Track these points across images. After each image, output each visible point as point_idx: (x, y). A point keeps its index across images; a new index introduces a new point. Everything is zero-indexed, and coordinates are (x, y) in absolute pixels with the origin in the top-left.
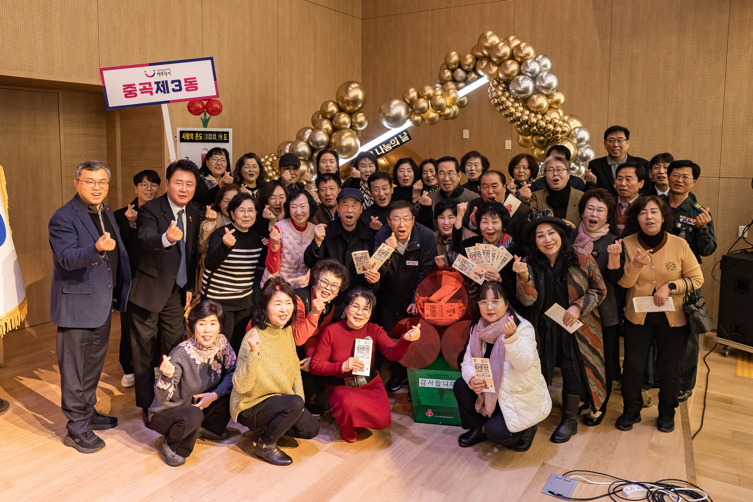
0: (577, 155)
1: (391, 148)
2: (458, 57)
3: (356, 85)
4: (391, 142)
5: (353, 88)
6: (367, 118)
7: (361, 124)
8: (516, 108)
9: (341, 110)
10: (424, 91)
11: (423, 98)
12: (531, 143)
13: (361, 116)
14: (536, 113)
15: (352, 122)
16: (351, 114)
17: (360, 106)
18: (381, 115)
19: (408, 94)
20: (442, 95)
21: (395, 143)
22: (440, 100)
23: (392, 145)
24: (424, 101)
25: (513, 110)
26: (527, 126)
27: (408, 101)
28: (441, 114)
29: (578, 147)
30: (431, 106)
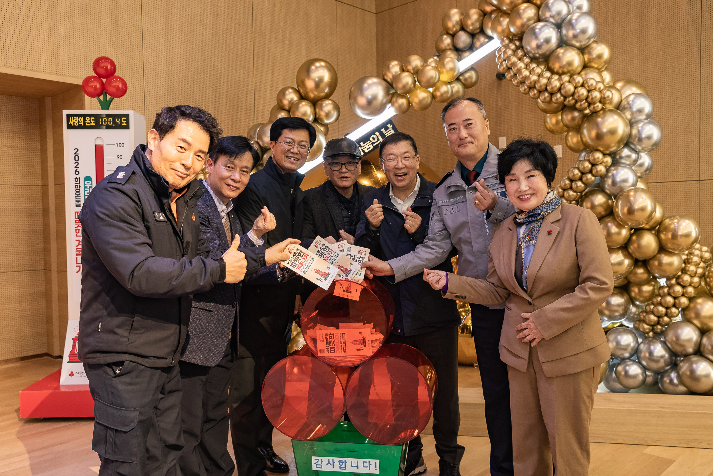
0: (630, 135)
1: (372, 147)
2: (460, 17)
3: (323, 64)
4: (371, 139)
5: (317, 68)
6: (337, 107)
7: (328, 115)
8: (532, 72)
9: (303, 97)
10: (409, 62)
11: (408, 71)
12: (561, 124)
13: (329, 104)
14: (560, 75)
15: (315, 114)
16: (315, 103)
17: (327, 90)
18: (352, 101)
19: (388, 69)
20: (435, 67)
21: (376, 140)
22: (431, 72)
23: (373, 144)
24: (410, 76)
25: (526, 73)
26: (546, 94)
27: (389, 80)
28: (435, 93)
29: (631, 124)
30: (419, 83)
